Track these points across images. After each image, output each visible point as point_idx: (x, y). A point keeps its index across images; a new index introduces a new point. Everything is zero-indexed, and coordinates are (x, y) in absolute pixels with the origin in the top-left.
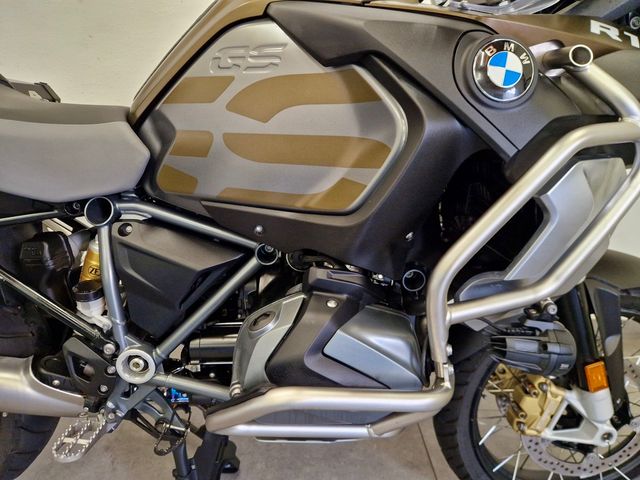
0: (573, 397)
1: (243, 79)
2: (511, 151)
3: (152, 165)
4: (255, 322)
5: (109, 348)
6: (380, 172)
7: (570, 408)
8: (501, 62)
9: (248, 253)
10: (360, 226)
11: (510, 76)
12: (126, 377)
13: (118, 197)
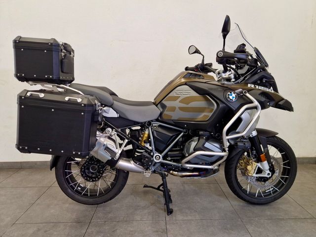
0: (259, 165)
1: (182, 97)
2: (235, 109)
3: (161, 114)
4: (190, 142)
5: (152, 154)
6: (212, 113)
7: (259, 168)
8: (231, 95)
9: (181, 132)
10: (209, 123)
11: (233, 97)
12: (155, 160)
13: (152, 121)
